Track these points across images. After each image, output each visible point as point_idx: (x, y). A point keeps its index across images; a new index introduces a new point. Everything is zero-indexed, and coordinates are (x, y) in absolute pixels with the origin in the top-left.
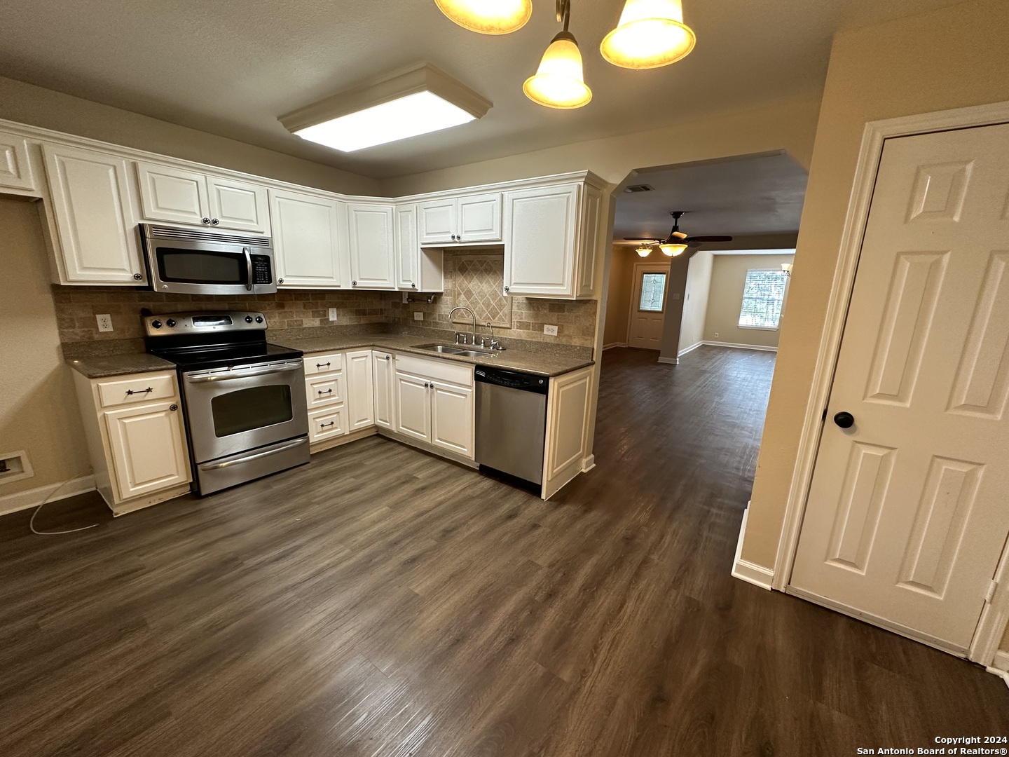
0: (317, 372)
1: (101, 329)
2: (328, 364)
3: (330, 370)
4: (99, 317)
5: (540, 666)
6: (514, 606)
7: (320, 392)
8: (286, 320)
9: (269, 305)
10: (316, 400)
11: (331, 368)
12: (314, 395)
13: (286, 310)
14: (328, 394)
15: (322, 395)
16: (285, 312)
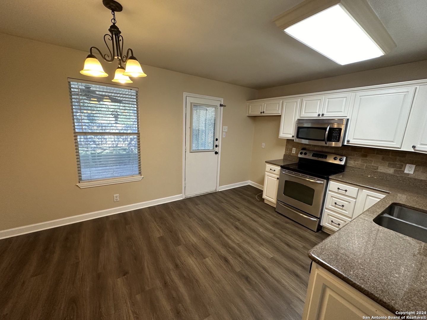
0: (337, 191)
1: (293, 152)
2: (346, 191)
3: (346, 194)
4: (293, 148)
5: (149, 289)
6: (181, 291)
7: (336, 203)
8: (365, 164)
9: (357, 154)
10: (332, 206)
11: (347, 193)
12: (332, 203)
13: (368, 159)
14: (341, 207)
15: (337, 206)
16: (366, 160)
